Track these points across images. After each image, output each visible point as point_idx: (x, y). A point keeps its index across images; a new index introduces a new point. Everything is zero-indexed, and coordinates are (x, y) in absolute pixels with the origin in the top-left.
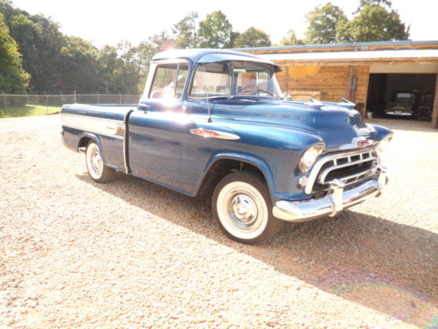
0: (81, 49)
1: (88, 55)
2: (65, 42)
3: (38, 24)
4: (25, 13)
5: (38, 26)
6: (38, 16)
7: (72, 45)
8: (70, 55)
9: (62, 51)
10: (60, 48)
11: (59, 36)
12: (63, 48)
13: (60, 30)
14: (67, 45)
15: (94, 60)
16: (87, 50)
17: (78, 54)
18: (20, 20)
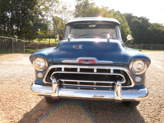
0: (156, 28)
1: (159, 30)
2: (150, 25)
3: (141, 20)
4: (136, 17)
5: (140, 21)
6: (141, 17)
7: (153, 26)
8: (151, 30)
9: (148, 29)
10: (148, 28)
11: (148, 24)
12: (149, 28)
13: (149, 21)
14: (150, 27)
15: (161, 32)
16: (159, 28)
17: (154, 30)
18: (134, 20)
